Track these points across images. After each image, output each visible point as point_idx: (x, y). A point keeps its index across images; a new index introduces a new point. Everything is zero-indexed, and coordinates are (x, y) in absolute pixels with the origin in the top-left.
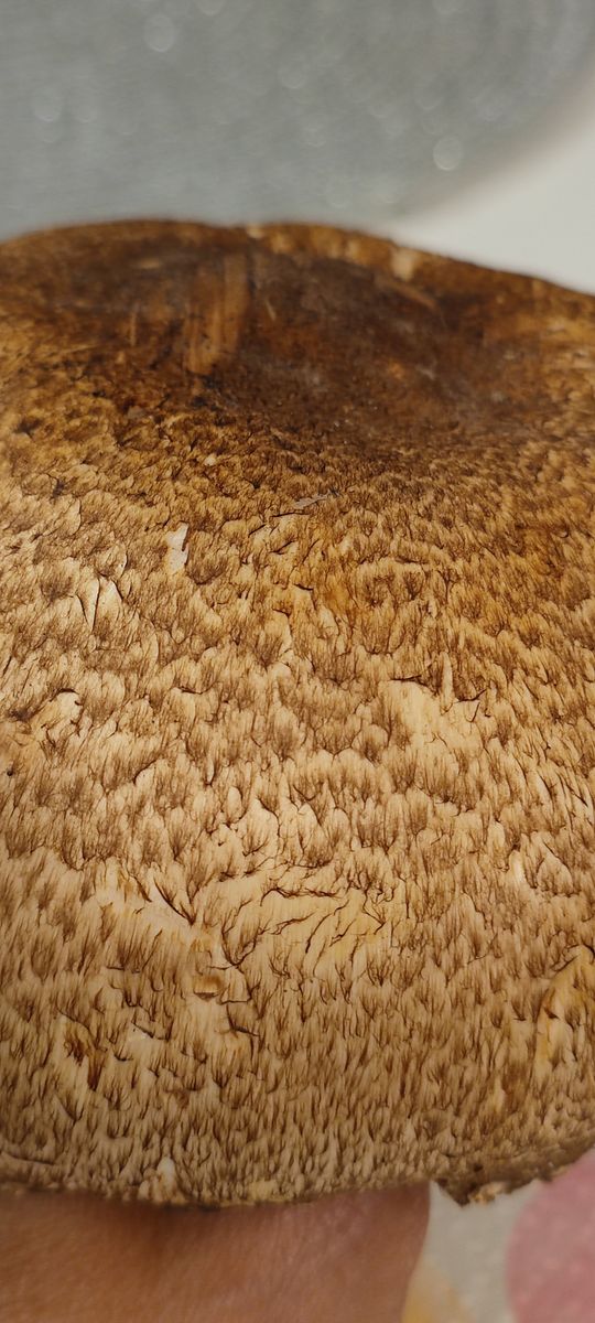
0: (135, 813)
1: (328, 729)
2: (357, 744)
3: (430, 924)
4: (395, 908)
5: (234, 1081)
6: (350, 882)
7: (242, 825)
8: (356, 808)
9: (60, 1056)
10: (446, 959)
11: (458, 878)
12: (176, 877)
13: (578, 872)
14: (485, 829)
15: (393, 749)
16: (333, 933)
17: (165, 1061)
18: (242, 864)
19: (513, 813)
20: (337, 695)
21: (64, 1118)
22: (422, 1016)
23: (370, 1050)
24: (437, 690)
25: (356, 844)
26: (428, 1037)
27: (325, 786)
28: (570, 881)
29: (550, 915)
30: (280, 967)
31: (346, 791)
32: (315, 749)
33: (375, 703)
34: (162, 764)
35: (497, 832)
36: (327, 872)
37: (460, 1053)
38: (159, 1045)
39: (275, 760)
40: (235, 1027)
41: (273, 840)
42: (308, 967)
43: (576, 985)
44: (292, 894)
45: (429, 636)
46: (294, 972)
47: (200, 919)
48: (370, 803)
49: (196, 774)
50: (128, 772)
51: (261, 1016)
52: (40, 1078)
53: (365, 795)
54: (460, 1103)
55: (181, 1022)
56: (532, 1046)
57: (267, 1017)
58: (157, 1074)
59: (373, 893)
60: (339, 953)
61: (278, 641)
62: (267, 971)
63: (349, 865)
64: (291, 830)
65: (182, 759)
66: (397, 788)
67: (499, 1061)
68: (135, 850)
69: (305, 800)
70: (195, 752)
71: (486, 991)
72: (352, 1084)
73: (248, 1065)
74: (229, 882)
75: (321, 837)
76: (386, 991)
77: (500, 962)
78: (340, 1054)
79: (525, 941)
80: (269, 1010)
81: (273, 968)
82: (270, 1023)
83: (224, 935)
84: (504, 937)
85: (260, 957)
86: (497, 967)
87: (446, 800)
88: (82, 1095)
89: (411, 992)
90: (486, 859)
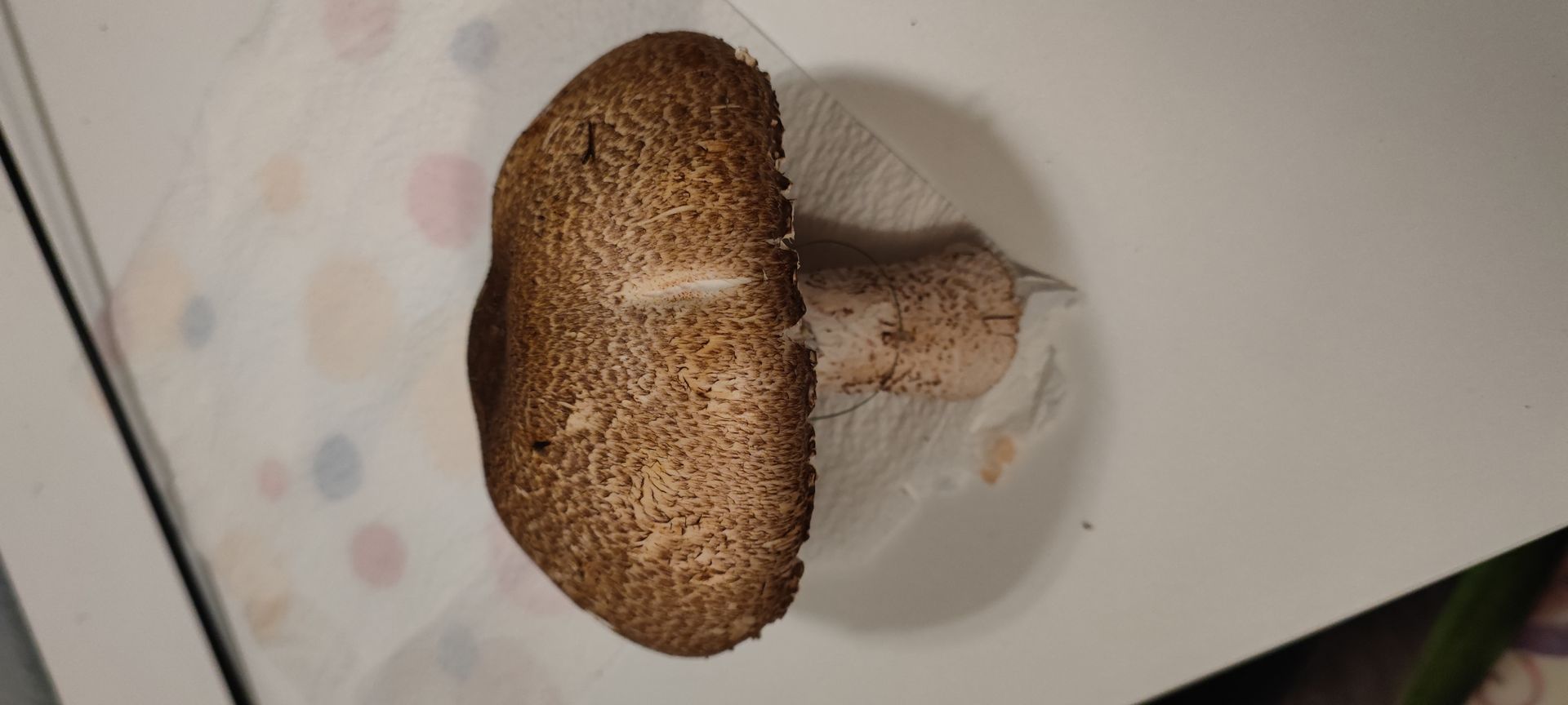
0: (610, 541)
1: (580, 463)
2: (587, 453)
3: (659, 441)
4: (651, 455)
5: (722, 524)
6: (638, 470)
7: (615, 506)
8: (610, 461)
9: (710, 583)
10: (675, 436)
11: (641, 425)
12: (632, 533)
13: (647, 370)
14: (624, 408)
15: (590, 438)
16: (659, 481)
17: (713, 548)
18: (629, 510)
19: (619, 394)
20: (569, 454)
21: (739, 582)
22: (699, 450)
23: (715, 471)
24: (571, 411)
25: (624, 465)
26: (710, 447)
27: (602, 471)
28: (650, 375)
29: (662, 387)
30: (671, 504)
31: (604, 463)
32: (587, 470)
33: (573, 440)
34: (593, 527)
35: (626, 403)
36: (634, 479)
37: (720, 434)
38: (704, 550)
39: (591, 487)
40: (698, 522)
41: (621, 496)
42: (674, 493)
43: (696, 378)
44: (642, 494)
45: (552, 407)
46: (674, 499)
47: (650, 529)
48: (609, 454)
49: (596, 516)
50: (595, 539)
51: (692, 513)
52: (718, 589)
53: (605, 456)
54: (747, 432)
55: (694, 541)
56: (722, 401)
57: (694, 510)
58: (719, 551)
59: (644, 462)
60: (668, 480)
61: (549, 470)
62: (673, 508)
63: (632, 469)
64: (616, 489)
65: (590, 519)
66: (604, 442)
67: (727, 416)
68: (623, 545)
69: (605, 480)
70: (588, 514)
71: (691, 421)
72: (730, 478)
73: (716, 519)
74: (636, 516)
75: (620, 477)
76: (686, 463)
77: (679, 414)
78: (714, 483)
79: (672, 401)
80: (690, 509)
81: (672, 506)
82: (696, 510)
83: (656, 521)
84: (668, 410)
85: (667, 511)
86: (681, 414)
87: (611, 422)
88: (727, 576)
89: (688, 453)
90: (636, 411)
